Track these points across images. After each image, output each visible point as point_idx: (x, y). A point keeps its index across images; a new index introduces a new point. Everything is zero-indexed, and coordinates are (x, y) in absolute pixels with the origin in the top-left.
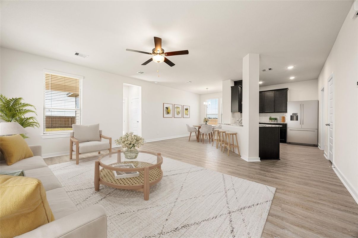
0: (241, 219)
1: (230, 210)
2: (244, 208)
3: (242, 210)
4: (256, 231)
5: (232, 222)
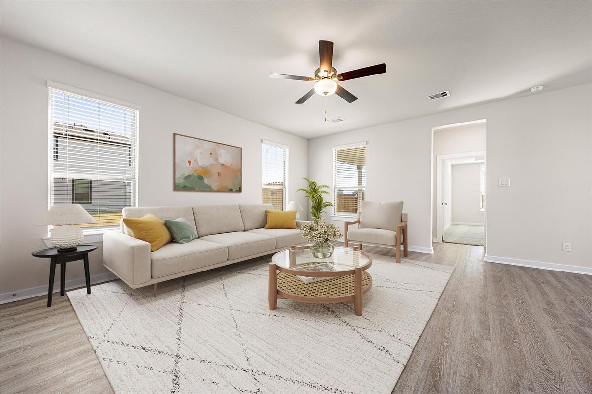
0: (153, 366)
1: (185, 359)
2: (175, 382)
3: (172, 377)
4: (120, 375)
5: (156, 354)
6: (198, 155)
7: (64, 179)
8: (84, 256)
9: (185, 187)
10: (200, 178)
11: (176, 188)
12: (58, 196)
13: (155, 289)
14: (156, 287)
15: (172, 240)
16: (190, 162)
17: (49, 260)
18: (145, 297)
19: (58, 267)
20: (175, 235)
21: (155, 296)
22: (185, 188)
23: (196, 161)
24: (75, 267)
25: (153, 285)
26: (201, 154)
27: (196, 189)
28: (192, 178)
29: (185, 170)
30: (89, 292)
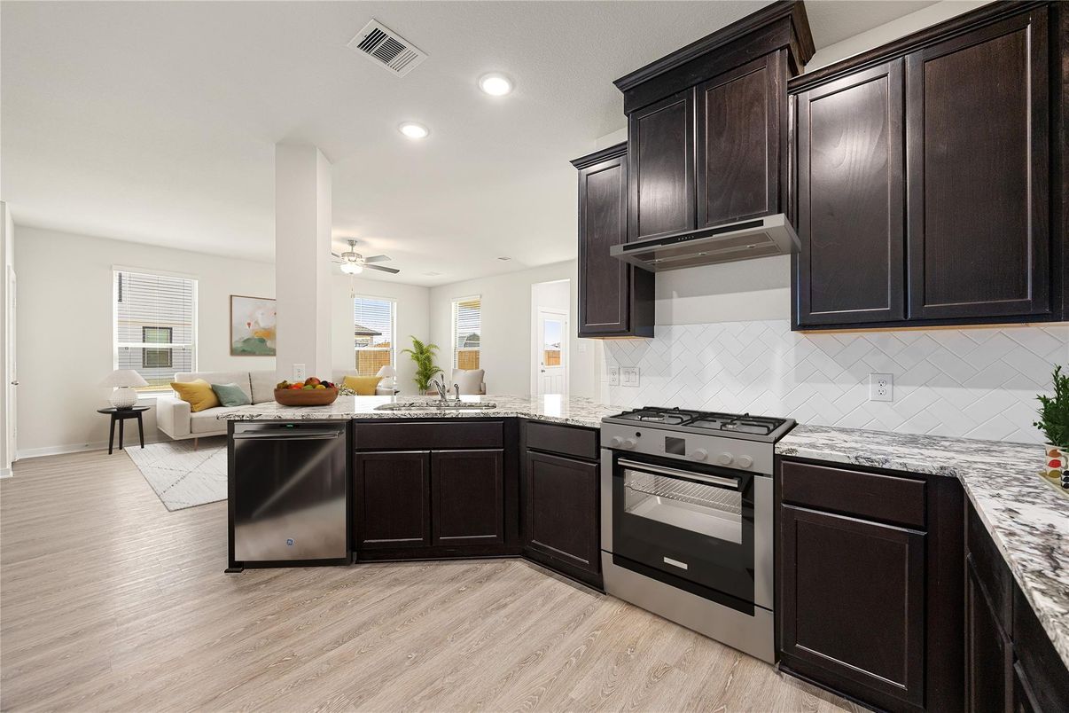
6: (260, 316)
7: (127, 348)
8: (138, 414)
9: (244, 351)
10: (262, 341)
11: (234, 352)
12: (121, 364)
13: (196, 444)
14: (196, 441)
15: (219, 404)
16: (249, 324)
17: (110, 415)
18: (187, 450)
19: (117, 422)
20: (222, 400)
21: (195, 450)
22: (244, 353)
23: (256, 322)
24: (131, 423)
25: (194, 439)
26: (262, 314)
27: (257, 353)
28: (253, 341)
29: (244, 333)
30: (143, 447)
